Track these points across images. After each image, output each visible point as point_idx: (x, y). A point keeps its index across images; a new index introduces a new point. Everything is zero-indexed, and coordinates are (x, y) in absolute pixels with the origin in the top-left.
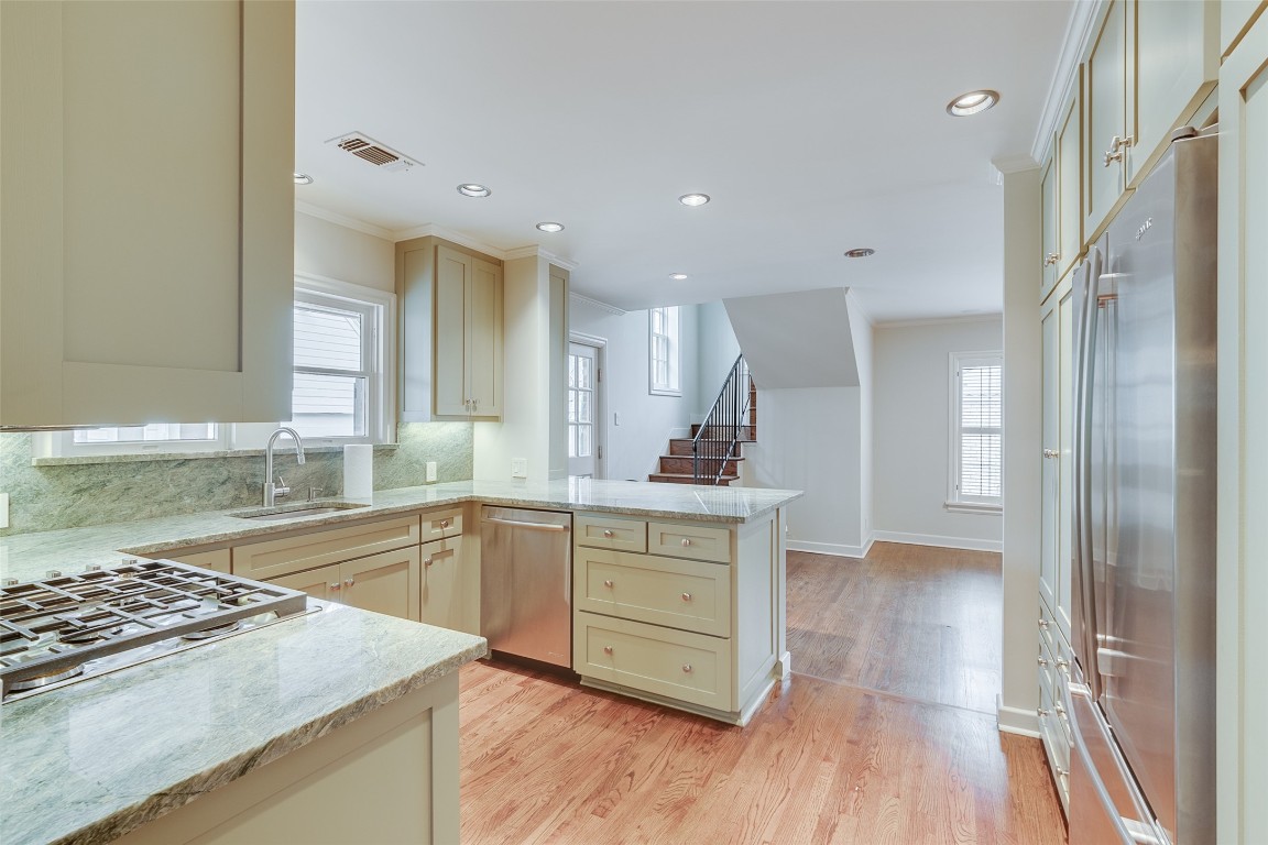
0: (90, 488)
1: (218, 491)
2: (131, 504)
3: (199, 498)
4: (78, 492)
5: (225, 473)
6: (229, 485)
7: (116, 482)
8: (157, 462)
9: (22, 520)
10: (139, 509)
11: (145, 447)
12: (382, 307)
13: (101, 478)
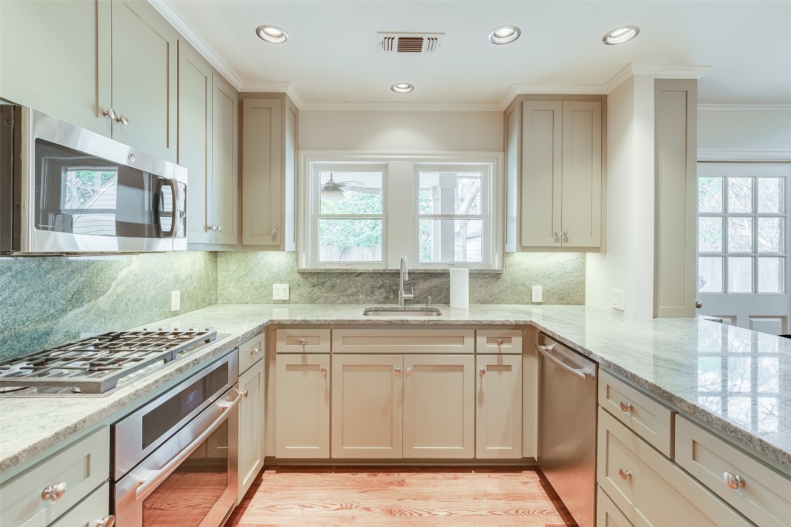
0: (318, 285)
1: (377, 292)
2: (335, 295)
3: (367, 295)
4: (313, 286)
5: (381, 282)
6: (383, 290)
7: (329, 283)
8: (347, 273)
9: (294, 298)
10: (339, 298)
11: (347, 265)
12: (492, 164)
13: (323, 280)
